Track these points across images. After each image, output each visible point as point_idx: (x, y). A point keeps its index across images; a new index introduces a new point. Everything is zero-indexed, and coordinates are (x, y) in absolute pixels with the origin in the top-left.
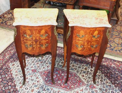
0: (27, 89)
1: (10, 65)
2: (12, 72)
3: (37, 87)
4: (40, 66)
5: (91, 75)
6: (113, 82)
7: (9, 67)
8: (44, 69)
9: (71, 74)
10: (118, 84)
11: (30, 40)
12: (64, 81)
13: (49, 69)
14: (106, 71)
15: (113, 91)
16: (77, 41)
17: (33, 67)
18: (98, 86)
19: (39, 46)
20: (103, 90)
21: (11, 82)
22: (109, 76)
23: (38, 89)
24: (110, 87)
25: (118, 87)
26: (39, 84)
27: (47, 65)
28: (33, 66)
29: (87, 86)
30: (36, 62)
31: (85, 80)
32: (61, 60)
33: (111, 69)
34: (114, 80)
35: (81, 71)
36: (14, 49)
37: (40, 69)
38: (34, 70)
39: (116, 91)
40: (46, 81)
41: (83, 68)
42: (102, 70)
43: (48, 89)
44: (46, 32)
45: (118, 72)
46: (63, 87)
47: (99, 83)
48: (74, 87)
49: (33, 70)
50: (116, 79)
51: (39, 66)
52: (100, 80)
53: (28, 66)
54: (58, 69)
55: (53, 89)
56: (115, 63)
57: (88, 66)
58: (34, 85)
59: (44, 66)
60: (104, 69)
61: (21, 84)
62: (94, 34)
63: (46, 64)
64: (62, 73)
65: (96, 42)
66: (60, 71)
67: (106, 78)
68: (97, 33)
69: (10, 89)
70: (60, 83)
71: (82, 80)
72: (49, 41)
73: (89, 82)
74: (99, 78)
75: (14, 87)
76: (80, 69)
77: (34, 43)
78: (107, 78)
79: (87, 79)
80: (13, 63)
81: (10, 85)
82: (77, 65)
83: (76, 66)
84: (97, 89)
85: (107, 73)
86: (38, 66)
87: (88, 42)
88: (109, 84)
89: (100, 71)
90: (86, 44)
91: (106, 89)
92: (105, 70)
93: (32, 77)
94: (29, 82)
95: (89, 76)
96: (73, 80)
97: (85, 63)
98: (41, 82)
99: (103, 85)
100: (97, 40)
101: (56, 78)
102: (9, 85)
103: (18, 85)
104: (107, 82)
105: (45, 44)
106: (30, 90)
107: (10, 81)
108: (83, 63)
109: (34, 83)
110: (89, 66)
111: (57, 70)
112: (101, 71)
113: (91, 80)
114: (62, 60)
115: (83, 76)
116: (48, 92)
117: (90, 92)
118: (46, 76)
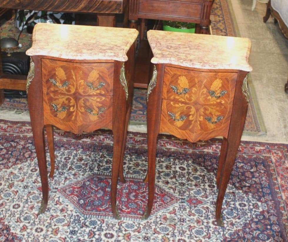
0: (39, 230)
3: (63, 223)
4: (55, 176)
5: (183, 179)
6: (237, 185)
8: (67, 182)
9: (138, 183)
10: (248, 186)
12: (125, 199)
13: (79, 179)
14: (215, 166)
15: (243, 202)
18: (207, 197)
23: (69, 225)
24: (234, 196)
25: (250, 194)
26: (66, 214)
27: (73, 172)
29: (182, 202)
31: (174, 190)
32: (103, 156)
34: (238, 180)
35: (159, 172)
37: (57, 183)
39: (250, 202)
40: (83, 206)
42: (206, 163)
43: (93, 223)
45: (242, 164)
46: (129, 213)
47: (208, 191)
48: (154, 209)
49: (40, 189)
50: (243, 177)
52: (207, 185)
54: (102, 177)
55: (106, 220)
57: (172, 160)
58: (55, 220)
59: (66, 175)
60: (211, 162)
61: (21, 221)
63: (70, 171)
66: (109, 180)
71: (167, 190)
73: (184, 192)
74: (204, 182)
75: (5, 232)
79: (177, 188)
82: (144, 162)
83: (143, 164)
84: (205, 204)
88: (230, 190)
91: (226, 201)
95: (180, 181)
96: (145, 194)
97: (161, 155)
98: (71, 211)
101: (103, 196)
103: (13, 226)
106: (48, 231)
108: (158, 155)
109: (54, 214)
110: (175, 160)
111: (100, 180)
112: (204, 166)
113: (188, 188)
114: (105, 157)
115: (167, 183)
116: (95, 228)
117: (193, 212)
118: (78, 197)
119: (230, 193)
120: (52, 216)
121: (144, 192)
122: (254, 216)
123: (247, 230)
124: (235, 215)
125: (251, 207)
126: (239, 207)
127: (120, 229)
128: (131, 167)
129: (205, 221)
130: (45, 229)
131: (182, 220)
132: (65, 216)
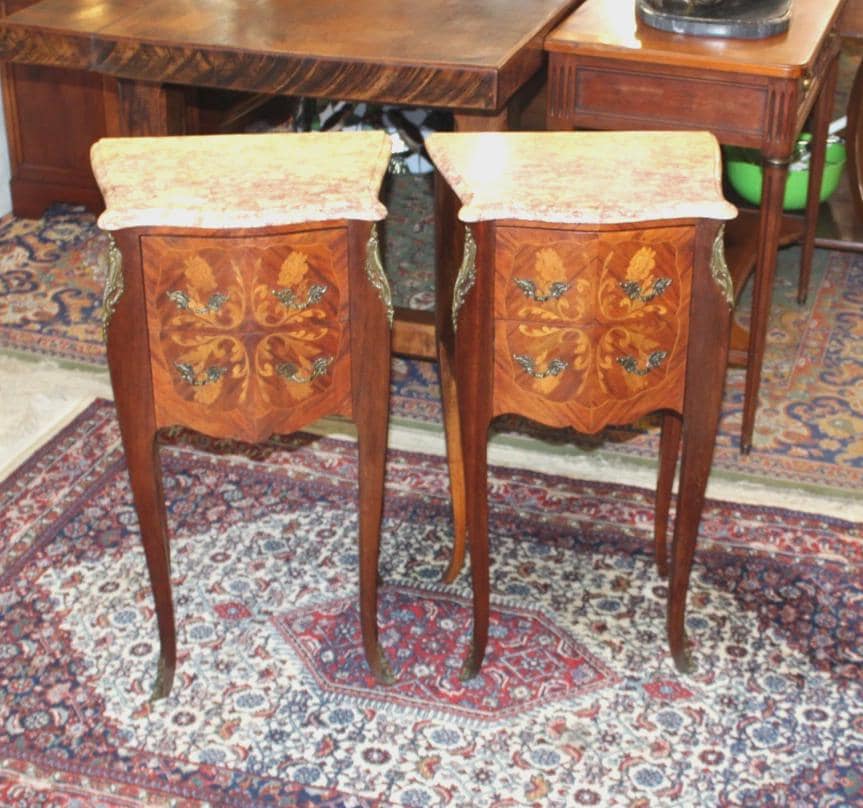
0: (184, 719)
1: (53, 582)
2: (65, 626)
3: (257, 709)
4: (275, 580)
5: (656, 622)
6: (821, 655)
7: (45, 596)
8: (306, 598)
9: (512, 622)
10: (857, 664)
11: (212, 332)
12: (456, 662)
13: (341, 593)
14: (770, 593)
15: (823, 708)
16: (522, 328)
17: (223, 591)
18: (709, 682)
19: (268, 371)
20: (746, 702)
21: (68, 685)
22: (791, 618)
23: (270, 716)
24: (800, 687)
25: (854, 686)
26: (273, 686)
27: (331, 573)
28: (226, 585)
29: (628, 688)
30: (245, 559)
31: (616, 650)
32: (433, 536)
33: (812, 576)
34: (830, 642)
35: (587, 597)
36: (66, 479)
37: (276, 597)
38: (233, 605)
39: (845, 708)
40: (328, 670)
41: (598, 581)
42: (744, 584)
43: (342, 717)
44: (316, 273)
46: (456, 700)
47: (721, 664)
48: (534, 697)
49: (222, 610)
50: (850, 635)
51: (267, 579)
52: (723, 645)
53: (186, 584)
54: (410, 594)
55: (381, 712)
56: (840, 541)
57: (639, 564)
58: (236, 697)
59: (307, 578)
60: (761, 580)
61: (142, 691)
62: (629, 270)
63: (324, 568)
64: (441, 616)
65: (650, 330)
66: (430, 606)
67: (770, 632)
68: (652, 264)
69: (62, 729)
70: (431, 677)
71: (593, 649)
72: (336, 334)
73: (645, 660)
74: (717, 636)
75: (89, 713)
76: (576, 585)
77: (238, 349)
78: (777, 633)
79: (626, 647)
80: (70, 571)
81: (62, 704)
82: (551, 564)
83: (545, 568)
84: (698, 700)
85: (780, 606)
86: (258, 582)
87: (598, 327)
88: (791, 666)
89: (730, 596)
90: (583, 342)
91: (767, 699)
92: (764, 585)
93: (216, 648)
94: (201, 680)
95: (642, 628)
96: (523, 653)
97: (611, 549)
98: (290, 678)
99: (747, 675)
100: (655, 313)
101: (396, 647)
102: (49, 705)
103: (116, 699)
104: (778, 659)
105: (312, 359)
106: (207, 723)
107: (59, 681)
108: (602, 548)
109: (240, 682)
110: (648, 564)
111: (403, 602)
112: (735, 591)
113: (660, 648)
114: (438, 539)
115: (602, 628)
116: (343, 731)
117: (652, 718)
118: (321, 640)
119: (789, 676)
120: (233, 685)
121: (521, 648)
122: (841, 752)
123: (804, 787)
124: (781, 740)
125: (843, 724)
126: (801, 719)
127: (413, 741)
128: (505, 574)
129: (681, 748)
130: (200, 717)
131: (609, 739)
132: (267, 690)
